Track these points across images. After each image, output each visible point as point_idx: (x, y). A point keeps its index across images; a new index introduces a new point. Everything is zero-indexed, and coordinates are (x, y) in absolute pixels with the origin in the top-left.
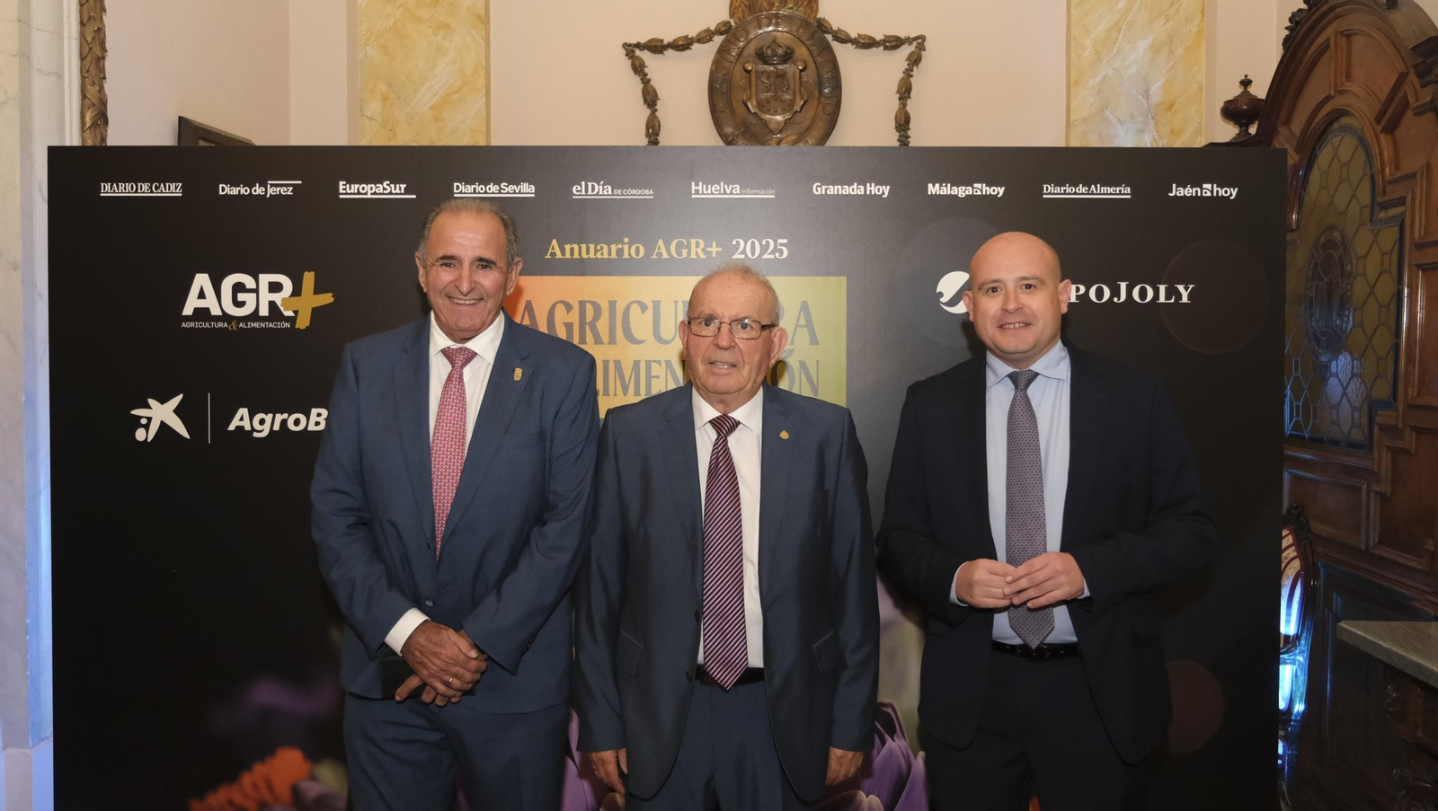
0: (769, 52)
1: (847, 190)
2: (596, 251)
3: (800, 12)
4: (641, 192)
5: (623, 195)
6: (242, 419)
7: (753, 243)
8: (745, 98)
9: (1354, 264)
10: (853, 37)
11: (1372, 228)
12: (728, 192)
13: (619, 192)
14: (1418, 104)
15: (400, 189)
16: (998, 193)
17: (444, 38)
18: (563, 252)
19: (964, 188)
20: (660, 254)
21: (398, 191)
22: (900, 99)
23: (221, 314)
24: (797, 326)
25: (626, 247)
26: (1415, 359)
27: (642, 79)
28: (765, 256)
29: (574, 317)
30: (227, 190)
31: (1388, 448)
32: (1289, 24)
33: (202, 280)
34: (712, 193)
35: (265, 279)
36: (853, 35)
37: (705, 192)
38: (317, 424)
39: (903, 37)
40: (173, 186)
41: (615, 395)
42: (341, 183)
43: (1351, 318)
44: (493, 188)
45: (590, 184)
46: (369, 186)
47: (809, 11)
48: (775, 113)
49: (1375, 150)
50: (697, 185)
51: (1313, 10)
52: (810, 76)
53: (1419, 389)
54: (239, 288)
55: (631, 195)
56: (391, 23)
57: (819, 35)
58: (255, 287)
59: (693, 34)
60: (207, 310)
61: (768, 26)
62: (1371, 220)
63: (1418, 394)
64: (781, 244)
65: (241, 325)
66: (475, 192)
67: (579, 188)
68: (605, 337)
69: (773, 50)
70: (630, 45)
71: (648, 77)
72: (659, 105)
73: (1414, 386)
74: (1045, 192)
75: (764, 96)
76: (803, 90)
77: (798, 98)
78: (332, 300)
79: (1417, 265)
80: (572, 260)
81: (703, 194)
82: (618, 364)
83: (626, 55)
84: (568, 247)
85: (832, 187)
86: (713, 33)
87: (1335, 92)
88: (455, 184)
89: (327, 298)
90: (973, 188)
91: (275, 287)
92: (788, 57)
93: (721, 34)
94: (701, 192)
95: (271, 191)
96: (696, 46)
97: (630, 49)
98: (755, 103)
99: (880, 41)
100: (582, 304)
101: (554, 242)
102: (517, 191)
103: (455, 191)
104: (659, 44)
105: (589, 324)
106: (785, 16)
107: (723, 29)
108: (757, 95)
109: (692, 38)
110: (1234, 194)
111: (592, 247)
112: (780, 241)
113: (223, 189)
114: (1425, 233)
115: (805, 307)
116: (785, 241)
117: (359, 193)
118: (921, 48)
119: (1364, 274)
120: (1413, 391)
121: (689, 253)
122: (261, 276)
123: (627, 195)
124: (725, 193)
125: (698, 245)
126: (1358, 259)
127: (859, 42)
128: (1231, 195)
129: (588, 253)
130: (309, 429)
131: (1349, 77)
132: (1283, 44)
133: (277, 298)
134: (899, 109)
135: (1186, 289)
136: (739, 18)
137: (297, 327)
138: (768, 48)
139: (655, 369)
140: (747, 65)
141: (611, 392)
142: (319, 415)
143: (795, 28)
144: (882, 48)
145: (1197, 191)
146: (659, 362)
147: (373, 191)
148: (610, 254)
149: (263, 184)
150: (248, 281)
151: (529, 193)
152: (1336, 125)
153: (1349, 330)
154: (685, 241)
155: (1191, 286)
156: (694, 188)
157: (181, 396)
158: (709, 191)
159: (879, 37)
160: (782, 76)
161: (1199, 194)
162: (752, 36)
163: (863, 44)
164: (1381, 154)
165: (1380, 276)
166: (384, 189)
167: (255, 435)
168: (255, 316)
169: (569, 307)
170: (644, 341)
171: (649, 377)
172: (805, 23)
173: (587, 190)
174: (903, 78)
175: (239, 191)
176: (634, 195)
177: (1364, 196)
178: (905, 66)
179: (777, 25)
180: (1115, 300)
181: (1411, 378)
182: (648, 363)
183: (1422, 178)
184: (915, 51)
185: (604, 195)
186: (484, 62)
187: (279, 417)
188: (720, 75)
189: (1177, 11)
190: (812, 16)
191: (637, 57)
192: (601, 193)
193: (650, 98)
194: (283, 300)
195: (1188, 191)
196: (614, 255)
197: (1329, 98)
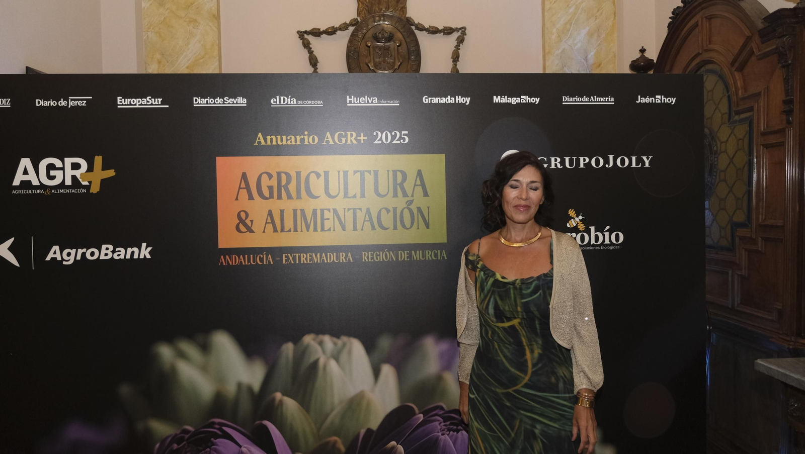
0: (380, 35)
1: (444, 100)
2: (287, 140)
3: (397, 14)
4: (314, 102)
5: (303, 104)
6: (55, 253)
7: (386, 135)
8: (367, 61)
9: (719, 145)
10: (426, 27)
11: (730, 125)
12: (370, 102)
13: (301, 102)
14: (759, 53)
15: (158, 102)
16: (536, 102)
17: (193, 27)
18: (266, 142)
19: (515, 99)
20: (328, 142)
21: (156, 103)
22: (453, 61)
23: (38, 184)
24: (415, 185)
25: (306, 137)
26: (763, 198)
27: (308, 51)
28: (394, 142)
29: (274, 182)
30: (41, 103)
31: (746, 250)
32: (672, 15)
33: (25, 162)
34: (360, 103)
35: (69, 161)
36: (427, 26)
37: (355, 102)
38: (106, 255)
39: (453, 27)
40: (4, 101)
41: (302, 231)
42: (119, 98)
43: (718, 177)
44: (219, 100)
45: (282, 98)
46: (138, 100)
47: (401, 13)
48: (385, 70)
49: (731, 81)
50: (350, 98)
51: (687, 6)
52: (404, 49)
53: (765, 216)
54: (51, 167)
55: (309, 104)
56: (162, 19)
57: (408, 27)
58: (62, 166)
59: (337, 25)
60: (30, 181)
61: (380, 20)
62: (729, 121)
63: (765, 219)
64: (404, 135)
65: (53, 191)
66: (207, 103)
67: (275, 100)
68: (294, 194)
69: (382, 34)
70: (301, 32)
71: (312, 50)
72: (319, 65)
73: (762, 214)
74: (564, 101)
75: (377, 60)
76: (399, 57)
77: (397, 61)
78: (114, 174)
79: (763, 145)
80: (272, 146)
81: (354, 103)
82: (303, 211)
83: (299, 37)
84: (269, 138)
85: (434, 98)
86: (348, 25)
87: (702, 52)
88: (194, 98)
89: (111, 173)
90: (521, 99)
91: (76, 166)
92: (390, 38)
93: (353, 26)
94: (353, 102)
95: (71, 103)
96: (339, 32)
97: (301, 34)
98: (373, 64)
99: (442, 30)
100: (279, 174)
101: (260, 135)
102: (235, 102)
103: (194, 103)
104: (317, 31)
105: (283, 186)
106: (388, 15)
107: (354, 23)
108: (374, 60)
109: (337, 27)
110: (674, 101)
111: (284, 137)
112: (403, 132)
113: (39, 102)
114: (767, 127)
115: (420, 173)
116: (407, 132)
117: (131, 104)
118: (464, 33)
119: (725, 151)
120: (763, 217)
121: (346, 141)
122: (66, 159)
123: (306, 104)
124: (368, 103)
125: (352, 135)
126: (721, 143)
127: (430, 30)
128: (672, 102)
129: (282, 141)
130: (100, 258)
131: (710, 42)
132: (668, 27)
133: (77, 173)
134: (453, 67)
135: (648, 158)
136: (363, 17)
137: (91, 192)
138: (379, 33)
139: (327, 215)
140: (367, 43)
141: (299, 229)
142: (107, 249)
143: (394, 23)
144: (442, 33)
145: (652, 100)
146: (329, 210)
147: (140, 103)
148: (296, 141)
149: (66, 99)
150: (58, 163)
151: (243, 104)
152: (703, 69)
153: (717, 182)
154: (344, 133)
155: (650, 157)
156: (348, 99)
157: (13, 239)
158: (358, 102)
159: (441, 28)
160: (388, 48)
161: (654, 102)
162: (370, 27)
163: (432, 31)
164: (735, 83)
165: (736, 152)
166: (148, 102)
167: (64, 263)
168: (62, 185)
169: (270, 176)
170: (319, 197)
171: (323, 219)
172: (400, 20)
173: (280, 102)
174: (455, 50)
175: (50, 104)
176: (311, 104)
177: (724, 107)
178: (455, 43)
179: (384, 20)
180: (607, 166)
181: (761, 210)
182: (322, 211)
183: (764, 95)
184: (461, 34)
185: (291, 104)
186: (217, 42)
187: (80, 251)
188: (353, 48)
189: (601, 14)
190: (403, 16)
191: (306, 39)
192: (289, 103)
193: (314, 62)
194: (81, 174)
195: (647, 100)
196: (298, 143)
197: (698, 55)
